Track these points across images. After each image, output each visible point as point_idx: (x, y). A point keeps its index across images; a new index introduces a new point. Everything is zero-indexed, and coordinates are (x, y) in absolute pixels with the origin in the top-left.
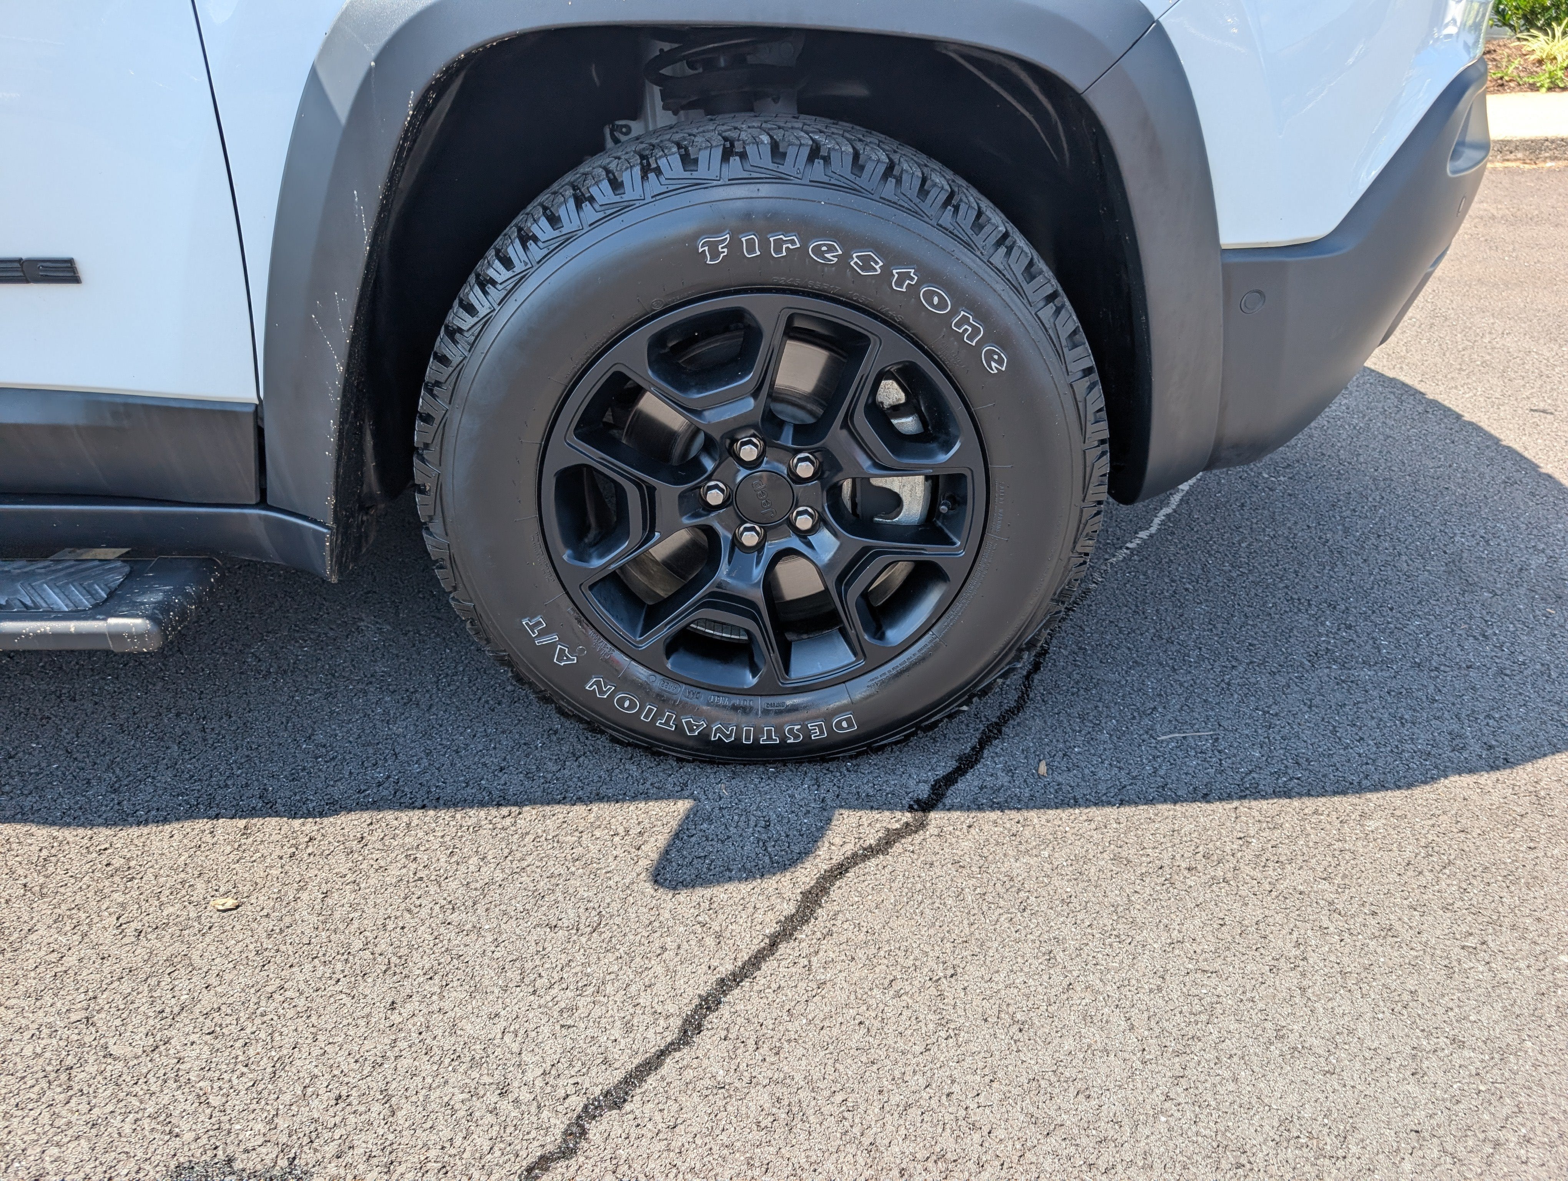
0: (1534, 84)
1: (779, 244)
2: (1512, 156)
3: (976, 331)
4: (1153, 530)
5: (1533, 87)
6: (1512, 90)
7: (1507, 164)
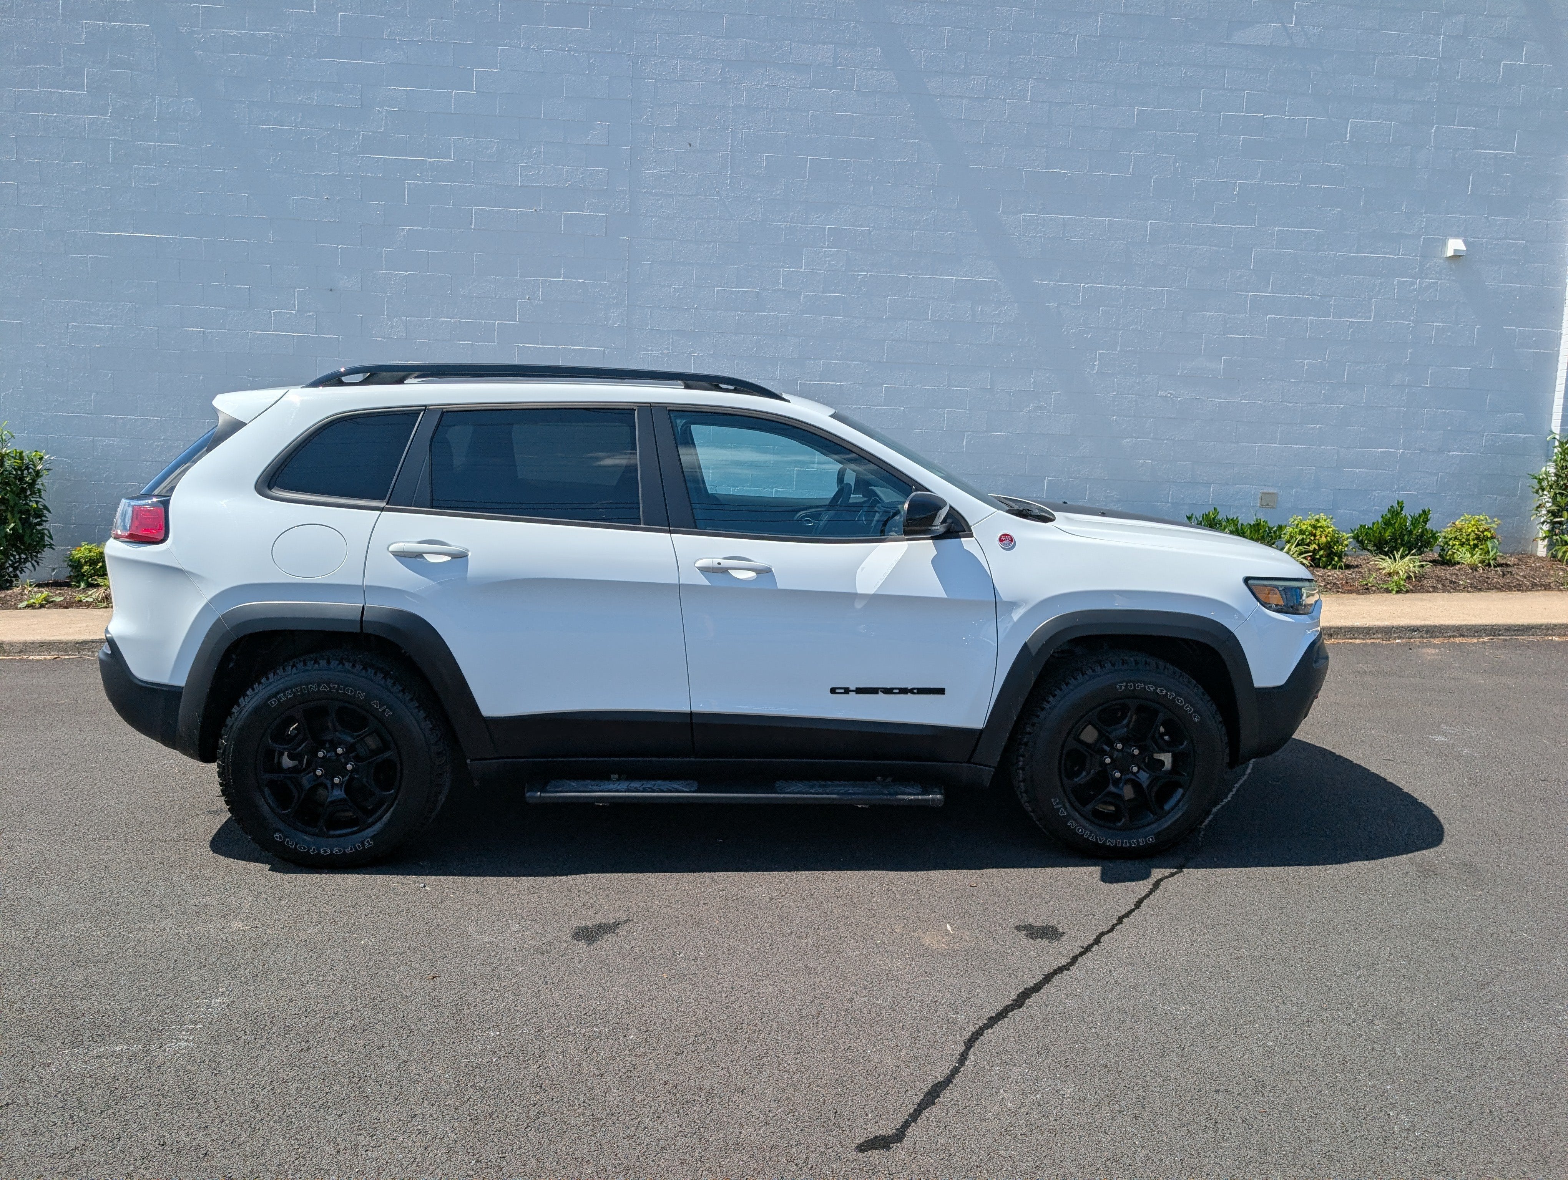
0: (1388, 588)
1: (1138, 686)
2: (1375, 636)
3: (1191, 710)
4: (1229, 798)
5: (1388, 591)
6: (1374, 592)
7: (1373, 641)
